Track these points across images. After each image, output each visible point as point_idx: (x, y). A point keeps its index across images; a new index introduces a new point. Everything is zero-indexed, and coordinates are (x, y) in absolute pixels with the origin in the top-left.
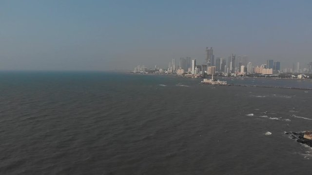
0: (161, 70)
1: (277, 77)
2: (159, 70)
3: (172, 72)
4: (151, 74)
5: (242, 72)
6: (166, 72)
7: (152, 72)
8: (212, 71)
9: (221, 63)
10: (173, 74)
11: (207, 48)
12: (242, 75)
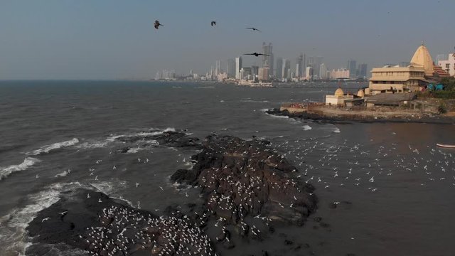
0: (195, 76)
1: (354, 81)
2: (193, 77)
3: (212, 78)
4: (181, 81)
5: (308, 76)
6: (202, 78)
7: (182, 78)
8: (264, 74)
9: (284, 66)
10: (213, 80)
11: (264, 43)
12: (306, 80)
